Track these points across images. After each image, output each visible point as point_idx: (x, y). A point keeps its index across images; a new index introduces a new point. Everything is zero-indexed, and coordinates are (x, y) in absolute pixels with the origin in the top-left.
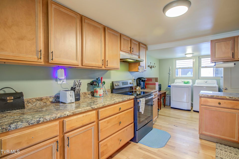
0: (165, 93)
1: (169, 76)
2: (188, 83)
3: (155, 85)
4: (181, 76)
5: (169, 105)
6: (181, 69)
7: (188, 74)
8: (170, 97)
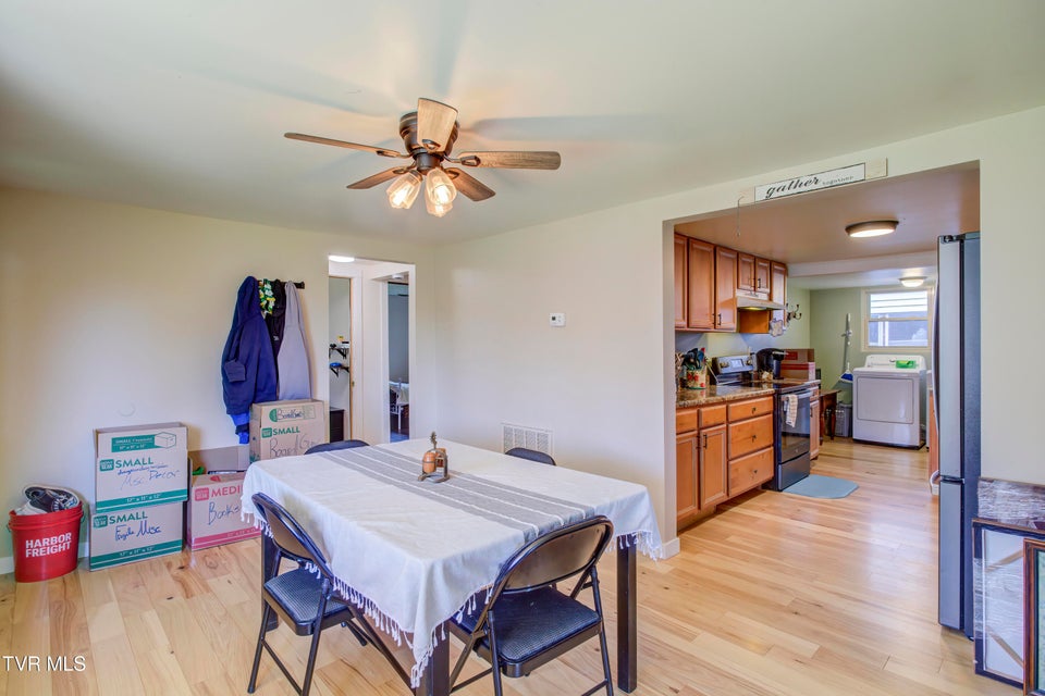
0: (834, 395)
1: (846, 345)
2: (909, 364)
3: (807, 369)
4: (887, 345)
5: (846, 434)
6: (887, 323)
7: (914, 336)
8: (851, 409)
